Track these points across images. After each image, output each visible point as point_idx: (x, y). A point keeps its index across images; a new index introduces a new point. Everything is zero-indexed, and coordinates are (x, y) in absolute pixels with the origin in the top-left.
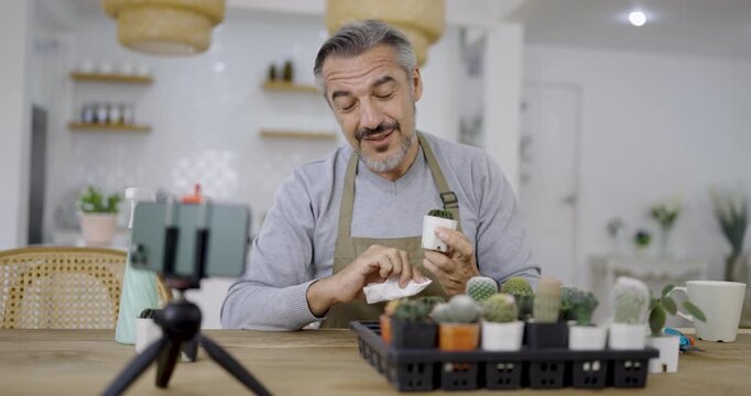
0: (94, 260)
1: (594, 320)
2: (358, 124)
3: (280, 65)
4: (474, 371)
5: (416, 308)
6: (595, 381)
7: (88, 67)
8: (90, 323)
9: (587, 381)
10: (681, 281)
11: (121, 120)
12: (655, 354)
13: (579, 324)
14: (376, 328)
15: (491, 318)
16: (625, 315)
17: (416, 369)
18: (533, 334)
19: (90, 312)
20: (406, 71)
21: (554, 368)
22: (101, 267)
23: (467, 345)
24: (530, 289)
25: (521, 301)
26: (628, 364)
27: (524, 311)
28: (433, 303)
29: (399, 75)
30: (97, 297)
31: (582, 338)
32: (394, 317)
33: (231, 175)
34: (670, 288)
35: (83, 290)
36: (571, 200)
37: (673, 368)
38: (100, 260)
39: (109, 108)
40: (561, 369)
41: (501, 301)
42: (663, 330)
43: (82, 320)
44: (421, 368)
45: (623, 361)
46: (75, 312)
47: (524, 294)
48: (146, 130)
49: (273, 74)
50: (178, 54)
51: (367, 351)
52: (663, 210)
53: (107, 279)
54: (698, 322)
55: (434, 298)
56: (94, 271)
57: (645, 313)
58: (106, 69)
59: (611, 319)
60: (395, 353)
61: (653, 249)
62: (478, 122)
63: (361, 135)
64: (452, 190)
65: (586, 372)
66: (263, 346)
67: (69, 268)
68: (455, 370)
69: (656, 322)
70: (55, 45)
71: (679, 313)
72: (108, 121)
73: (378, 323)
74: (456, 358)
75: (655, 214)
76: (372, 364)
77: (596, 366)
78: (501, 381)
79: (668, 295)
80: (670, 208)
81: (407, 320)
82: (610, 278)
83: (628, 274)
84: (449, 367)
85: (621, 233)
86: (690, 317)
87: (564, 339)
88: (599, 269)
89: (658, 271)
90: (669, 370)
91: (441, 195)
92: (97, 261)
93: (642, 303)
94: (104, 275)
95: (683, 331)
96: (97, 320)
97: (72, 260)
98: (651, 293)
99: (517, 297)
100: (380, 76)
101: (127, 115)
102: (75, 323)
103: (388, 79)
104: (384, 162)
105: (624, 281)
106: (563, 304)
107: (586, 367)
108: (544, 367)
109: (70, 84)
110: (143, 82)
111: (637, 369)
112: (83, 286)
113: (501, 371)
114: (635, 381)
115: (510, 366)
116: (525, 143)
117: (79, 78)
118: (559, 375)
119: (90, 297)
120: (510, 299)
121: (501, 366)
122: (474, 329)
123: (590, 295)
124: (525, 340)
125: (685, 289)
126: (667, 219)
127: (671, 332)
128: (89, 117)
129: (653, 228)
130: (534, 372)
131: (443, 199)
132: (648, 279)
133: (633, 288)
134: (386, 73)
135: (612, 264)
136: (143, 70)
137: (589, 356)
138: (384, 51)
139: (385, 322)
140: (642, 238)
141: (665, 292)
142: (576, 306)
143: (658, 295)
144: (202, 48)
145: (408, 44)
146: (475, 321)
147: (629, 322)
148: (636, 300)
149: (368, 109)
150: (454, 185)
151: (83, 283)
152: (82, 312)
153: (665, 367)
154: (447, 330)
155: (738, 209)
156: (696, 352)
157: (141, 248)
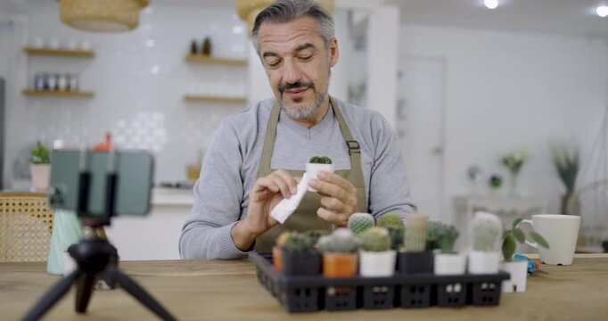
0: (36, 203)
1: (455, 248)
2: (282, 78)
3: (200, 41)
4: (353, 294)
5: (303, 241)
6: (456, 300)
7: (39, 43)
8: (33, 257)
9: (450, 300)
10: (528, 214)
11: (68, 88)
12: (507, 277)
13: (443, 252)
14: (270, 258)
15: (368, 249)
16: (482, 244)
17: (303, 293)
18: (403, 261)
19: (32, 248)
20: (325, 40)
21: (422, 290)
22: (42, 209)
23: (348, 272)
24: (402, 223)
25: (394, 233)
26: (484, 286)
27: (396, 241)
28: (318, 236)
29: (319, 43)
30: (39, 234)
31: (445, 265)
32: (284, 249)
33: (160, 133)
34: (518, 221)
35: (26, 228)
36: (438, 151)
37: (522, 288)
38: (42, 203)
39: (57, 77)
40: (428, 290)
41: (376, 234)
42: (513, 256)
43: (26, 254)
44: (308, 292)
45: (480, 284)
46: (19, 247)
47: (396, 227)
48: (89, 96)
49: (194, 49)
50: (115, 31)
51: (264, 277)
52: (512, 159)
53: (47, 219)
54: (542, 249)
55: (319, 231)
56: (36, 213)
57: (499, 243)
58: (55, 44)
59: (470, 248)
60: (285, 279)
61: (504, 190)
62: (363, 88)
63: (282, 88)
64: (355, 139)
65: (449, 294)
66: (176, 274)
67: (14, 211)
68: (337, 294)
69: (508, 249)
70: (11, 24)
71: (527, 242)
72: (57, 87)
73: (271, 254)
74: (337, 283)
75: (506, 162)
76: (268, 289)
77: (458, 288)
78: (376, 303)
79: (517, 227)
80: (518, 157)
81: (295, 251)
82: (469, 213)
83: (484, 210)
84: (331, 291)
85: (478, 177)
86: (535, 245)
87: (430, 266)
88: (461, 207)
89: (508, 208)
90: (518, 290)
91: (347, 142)
92: (39, 204)
93: (496, 234)
94: (45, 216)
95: (529, 256)
96: (39, 253)
97: (17, 203)
98: (504, 225)
99: (390, 230)
100: (303, 42)
101: (73, 83)
102: (19, 257)
103: (308, 46)
104: (299, 111)
105: (481, 216)
106: (430, 235)
107: (449, 289)
108: (413, 289)
109: (24, 57)
110: (87, 55)
111: (492, 290)
112: (27, 225)
113: (376, 293)
114: (491, 300)
115: (384, 289)
116: (401, 105)
117: (32, 52)
118: (426, 296)
119: (33, 235)
120: (383, 232)
121: (376, 289)
122: (353, 258)
123: (452, 228)
124: (397, 266)
125: (531, 222)
126: (515, 166)
127: (521, 258)
128: (41, 85)
129: (504, 173)
130: (405, 294)
131: (348, 145)
132: (500, 214)
133: (489, 221)
134: (308, 41)
135: (471, 203)
136: (86, 46)
137: (452, 280)
138: (308, 22)
139: (277, 253)
140: (495, 181)
141: (515, 224)
142: (441, 237)
143: (509, 227)
144: (133, 25)
145: (330, 19)
146: (354, 250)
147: (485, 250)
148: (491, 231)
149: (290, 68)
150: (356, 136)
151: (27, 223)
152: (26, 248)
153: (515, 288)
154: (330, 259)
155: (571, 157)
156: (540, 274)
157: (58, 192)
